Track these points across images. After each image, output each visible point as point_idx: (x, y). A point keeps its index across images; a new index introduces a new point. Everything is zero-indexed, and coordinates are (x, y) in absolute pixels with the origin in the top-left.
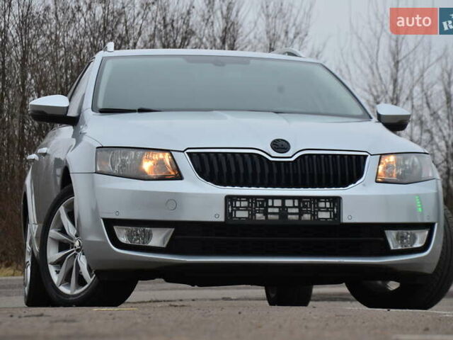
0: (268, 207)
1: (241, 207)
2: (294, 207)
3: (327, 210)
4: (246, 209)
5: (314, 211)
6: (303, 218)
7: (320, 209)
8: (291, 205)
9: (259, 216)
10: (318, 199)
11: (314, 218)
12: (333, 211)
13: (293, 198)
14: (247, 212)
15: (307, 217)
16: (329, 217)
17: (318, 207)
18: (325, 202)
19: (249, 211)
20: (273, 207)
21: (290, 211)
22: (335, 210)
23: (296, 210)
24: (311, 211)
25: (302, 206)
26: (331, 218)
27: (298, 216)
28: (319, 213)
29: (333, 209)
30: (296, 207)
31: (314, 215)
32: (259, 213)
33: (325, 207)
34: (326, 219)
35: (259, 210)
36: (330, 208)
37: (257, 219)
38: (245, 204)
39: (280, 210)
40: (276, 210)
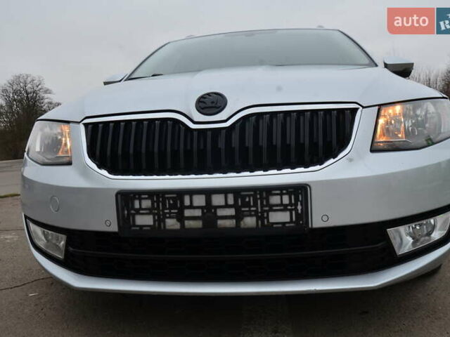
0: (183, 207)
1: (141, 209)
2: (227, 206)
3: (284, 208)
4: (150, 211)
5: (263, 212)
6: (242, 224)
7: (272, 208)
8: (223, 203)
9: (171, 223)
10: (268, 190)
11: (263, 222)
12: (296, 210)
13: (224, 191)
14: (151, 217)
15: (250, 222)
16: (288, 219)
17: (268, 204)
18: (281, 195)
19: (154, 215)
20: (191, 207)
21: (220, 212)
22: (299, 207)
23: (231, 212)
24: (256, 212)
25: (240, 204)
26: (291, 221)
27: (234, 222)
28: (271, 214)
29: (296, 205)
30: (230, 206)
31: (261, 217)
32: (170, 217)
33: (281, 204)
34: (284, 224)
35: (170, 213)
36: (290, 204)
37: (167, 227)
38: (147, 204)
39: (203, 212)
40: (198, 213)
